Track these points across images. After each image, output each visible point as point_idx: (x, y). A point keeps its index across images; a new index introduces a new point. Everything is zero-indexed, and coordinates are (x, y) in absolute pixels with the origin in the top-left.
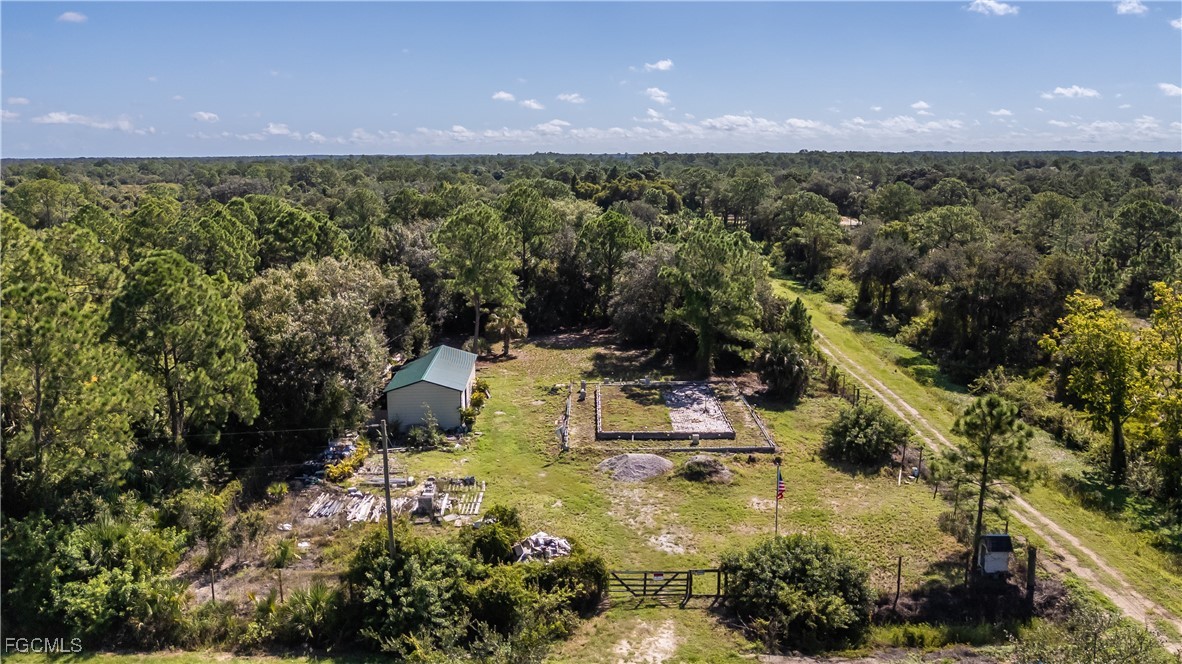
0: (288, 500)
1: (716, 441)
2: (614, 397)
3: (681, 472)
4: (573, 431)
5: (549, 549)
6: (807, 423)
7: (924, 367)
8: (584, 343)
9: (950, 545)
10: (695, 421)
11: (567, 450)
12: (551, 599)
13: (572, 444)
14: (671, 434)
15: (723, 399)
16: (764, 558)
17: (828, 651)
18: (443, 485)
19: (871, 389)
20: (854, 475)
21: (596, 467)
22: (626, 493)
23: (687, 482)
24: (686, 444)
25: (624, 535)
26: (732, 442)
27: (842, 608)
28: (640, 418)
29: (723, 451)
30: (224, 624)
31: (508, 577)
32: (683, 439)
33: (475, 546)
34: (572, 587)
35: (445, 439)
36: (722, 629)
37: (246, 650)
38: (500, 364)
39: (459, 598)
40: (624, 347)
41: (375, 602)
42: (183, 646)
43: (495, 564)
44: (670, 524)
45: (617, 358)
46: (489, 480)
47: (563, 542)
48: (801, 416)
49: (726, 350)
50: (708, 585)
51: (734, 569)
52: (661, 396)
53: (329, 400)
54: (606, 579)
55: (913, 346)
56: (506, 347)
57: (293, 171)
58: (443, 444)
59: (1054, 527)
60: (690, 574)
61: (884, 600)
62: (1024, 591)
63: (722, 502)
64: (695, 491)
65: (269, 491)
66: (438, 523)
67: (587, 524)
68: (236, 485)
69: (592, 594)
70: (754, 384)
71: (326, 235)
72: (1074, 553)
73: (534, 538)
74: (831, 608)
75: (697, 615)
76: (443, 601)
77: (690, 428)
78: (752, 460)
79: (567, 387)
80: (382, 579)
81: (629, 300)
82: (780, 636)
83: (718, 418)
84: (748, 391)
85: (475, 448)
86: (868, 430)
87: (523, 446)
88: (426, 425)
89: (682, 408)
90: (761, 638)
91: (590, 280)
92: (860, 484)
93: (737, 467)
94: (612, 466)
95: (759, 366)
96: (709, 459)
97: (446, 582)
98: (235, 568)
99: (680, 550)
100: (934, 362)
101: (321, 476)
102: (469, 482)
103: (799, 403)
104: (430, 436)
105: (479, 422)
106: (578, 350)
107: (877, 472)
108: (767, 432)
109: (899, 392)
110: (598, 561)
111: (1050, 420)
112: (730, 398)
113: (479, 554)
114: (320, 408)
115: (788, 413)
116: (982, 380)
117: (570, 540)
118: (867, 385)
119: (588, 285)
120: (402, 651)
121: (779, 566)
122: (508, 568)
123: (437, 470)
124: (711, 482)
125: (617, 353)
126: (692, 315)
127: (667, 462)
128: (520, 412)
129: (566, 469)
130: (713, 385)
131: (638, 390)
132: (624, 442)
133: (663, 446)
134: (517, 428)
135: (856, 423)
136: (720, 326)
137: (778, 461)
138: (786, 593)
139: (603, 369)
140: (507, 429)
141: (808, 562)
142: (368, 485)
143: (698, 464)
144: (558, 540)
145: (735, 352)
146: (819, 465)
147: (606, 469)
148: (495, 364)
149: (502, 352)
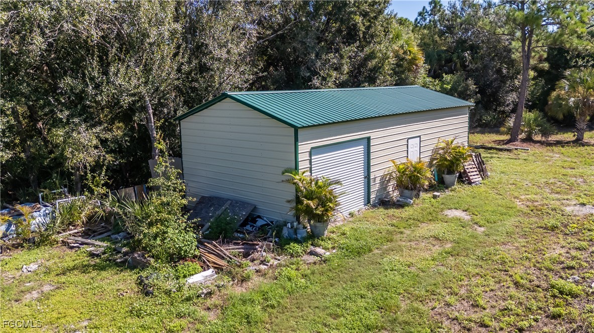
148: (548, 148)
149: (574, 138)
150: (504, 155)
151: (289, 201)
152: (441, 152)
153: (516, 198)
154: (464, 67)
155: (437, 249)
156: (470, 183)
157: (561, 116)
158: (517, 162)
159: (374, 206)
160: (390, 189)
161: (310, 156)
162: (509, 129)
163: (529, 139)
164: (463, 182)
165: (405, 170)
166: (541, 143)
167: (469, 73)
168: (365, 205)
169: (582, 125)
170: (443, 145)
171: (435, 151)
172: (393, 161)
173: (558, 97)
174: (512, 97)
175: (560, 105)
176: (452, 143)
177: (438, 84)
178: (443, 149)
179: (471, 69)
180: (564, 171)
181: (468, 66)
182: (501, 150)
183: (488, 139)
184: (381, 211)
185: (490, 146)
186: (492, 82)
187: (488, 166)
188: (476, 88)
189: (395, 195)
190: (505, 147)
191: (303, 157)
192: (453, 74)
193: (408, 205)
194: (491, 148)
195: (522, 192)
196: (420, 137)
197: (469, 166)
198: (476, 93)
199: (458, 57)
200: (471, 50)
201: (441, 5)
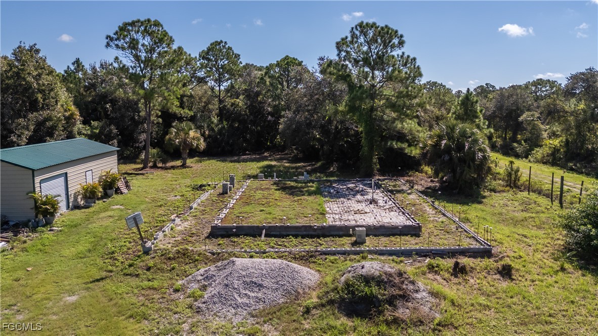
1: (393, 238)
2: (261, 189)
3: (332, 295)
8: (260, 160)
10: (358, 212)
11: (148, 252)
14: (323, 228)
15: (392, 192)
23: (344, 320)
24: (345, 243)
26: (417, 240)
29: (407, 254)
32: (340, 236)
38: (174, 172)
40: (295, 161)
45: (285, 167)
49: (391, 149)
52: (318, 188)
77: (351, 220)
78: (459, 270)
89: (342, 199)
93: (438, 284)
95: (433, 157)
96: (387, 269)
103: (484, 197)
112: (401, 192)
124: (396, 321)
125: (288, 165)
127: (308, 275)
130: (378, 181)
131: (293, 184)
132: (248, 240)
133: (308, 245)
137: (505, 272)
143: (367, 280)
145: (402, 149)
148: (166, 171)
149: (181, 164)
150: (141, 177)
151: (32, 209)
152: (104, 177)
153: (146, 197)
154: (107, 116)
155: (111, 220)
156: (122, 193)
157: (172, 151)
158: (147, 180)
159: (72, 210)
160: (79, 200)
161: (40, 184)
162: (142, 160)
163: (155, 166)
164: (118, 193)
165: (88, 189)
166: (161, 168)
167: (112, 121)
168: (67, 209)
169: (185, 156)
170: (105, 174)
171: (100, 177)
172: (80, 184)
173: (170, 139)
174: (143, 137)
175: (172, 144)
176: (110, 172)
177: (88, 130)
178: (105, 176)
179: (112, 117)
180: (171, 183)
181: (110, 115)
182: (138, 174)
183: (129, 167)
184: (77, 211)
185: (131, 172)
186: (128, 127)
187: (130, 184)
188: (118, 131)
189: (82, 203)
190: (140, 172)
191: (37, 185)
192: (100, 121)
193: (91, 206)
194: (131, 174)
195: (149, 194)
196: (92, 170)
197: (121, 184)
198: (118, 135)
199: (102, 108)
200: (111, 103)
201: (83, 66)
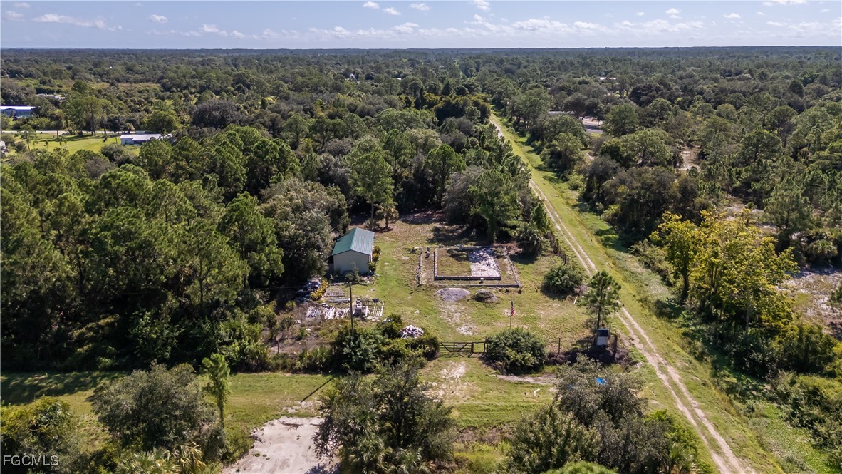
0: (296, 309)
1: (492, 281)
2: (443, 256)
3: (474, 297)
4: (423, 275)
5: (414, 333)
6: (538, 271)
7: (611, 236)
8: (428, 220)
9: (587, 333)
10: (482, 270)
11: (421, 285)
12: (416, 353)
13: (423, 282)
14: (470, 277)
15: (498, 257)
16: (502, 338)
17: (525, 374)
18: (365, 302)
19: (575, 252)
20: (554, 299)
21: (434, 294)
22: (448, 307)
23: (476, 302)
24: (477, 283)
25: (446, 327)
26: (500, 282)
27: (531, 358)
28: (456, 268)
29: (494, 286)
30: (284, 362)
31: (399, 344)
32: (476, 280)
33: (384, 331)
34: (424, 348)
35: (362, 279)
36: (484, 365)
37: (295, 372)
38: (384, 233)
39: (380, 352)
40: (450, 224)
41: (348, 354)
42: (270, 370)
43: (393, 339)
44: (467, 321)
45: (446, 230)
46: (385, 300)
47: (420, 330)
48: (536, 267)
49: (502, 230)
50: (480, 348)
51: (490, 342)
52: (467, 256)
53: (311, 262)
54: (438, 345)
55: (609, 222)
56: (387, 224)
57: (234, 76)
58: (362, 281)
59: (636, 326)
60: (473, 344)
61: (551, 355)
62: (612, 353)
63: (491, 312)
64: (480, 307)
65: (288, 305)
66: (365, 320)
67: (430, 321)
68: (274, 303)
69: (433, 351)
70: (515, 249)
71: (283, 153)
72: (640, 337)
73: (408, 328)
74: (526, 358)
75: (475, 360)
76: (373, 353)
77: (480, 274)
78: (507, 291)
79: (420, 249)
80: (350, 345)
81: (453, 200)
82: (506, 368)
83: (494, 269)
84: (512, 252)
85: (377, 283)
86: (563, 278)
87: (399, 282)
88: (354, 272)
89: (477, 263)
90: (499, 369)
91: (432, 182)
92: (556, 304)
93: (500, 295)
94: (442, 293)
95: (518, 239)
96: (487, 291)
97: (375, 345)
98: (282, 340)
99: (470, 333)
100: (617, 233)
101: (308, 297)
102: (376, 301)
103: (537, 260)
104: (355, 277)
105: (377, 269)
106: (425, 225)
107: (565, 298)
108: (517, 276)
109: (589, 253)
110: (435, 338)
111: (662, 271)
112: (502, 257)
113: (386, 334)
114: (306, 266)
115: (530, 265)
116: (636, 246)
117: (423, 329)
118: (574, 249)
119: (431, 186)
120: (373, 367)
121: (508, 341)
122: (399, 340)
123: (361, 294)
124: (487, 302)
125: (446, 227)
126: (485, 211)
127: (467, 292)
128: (397, 263)
129: (420, 294)
130: (494, 249)
131: (456, 252)
132: (448, 281)
133: (466, 284)
134: (395, 273)
135: (557, 274)
136: (499, 217)
137: (520, 292)
138: (509, 351)
139: (439, 238)
140: (391, 273)
141: (519, 340)
142: (330, 302)
143: (482, 293)
144: (418, 329)
145: (507, 231)
146: (539, 293)
147: (439, 295)
